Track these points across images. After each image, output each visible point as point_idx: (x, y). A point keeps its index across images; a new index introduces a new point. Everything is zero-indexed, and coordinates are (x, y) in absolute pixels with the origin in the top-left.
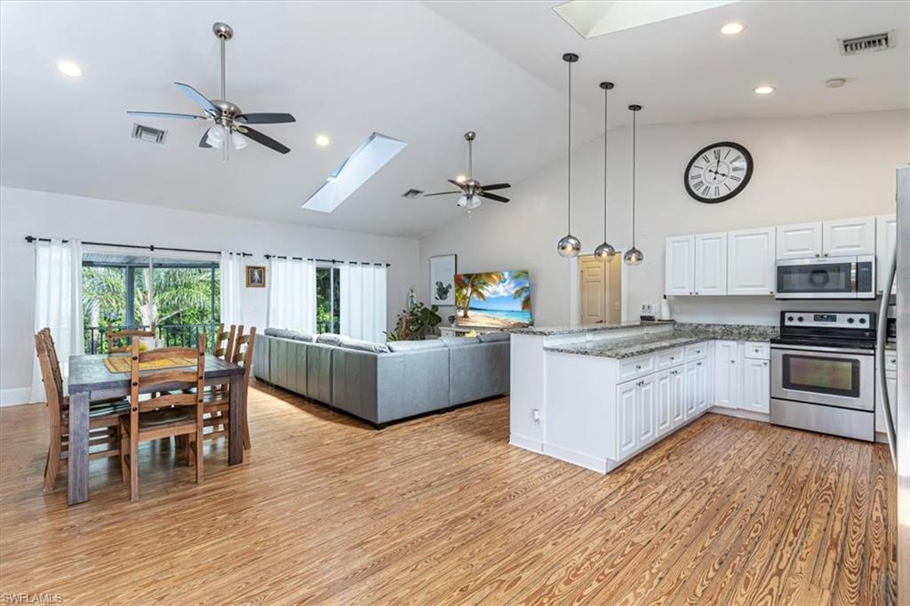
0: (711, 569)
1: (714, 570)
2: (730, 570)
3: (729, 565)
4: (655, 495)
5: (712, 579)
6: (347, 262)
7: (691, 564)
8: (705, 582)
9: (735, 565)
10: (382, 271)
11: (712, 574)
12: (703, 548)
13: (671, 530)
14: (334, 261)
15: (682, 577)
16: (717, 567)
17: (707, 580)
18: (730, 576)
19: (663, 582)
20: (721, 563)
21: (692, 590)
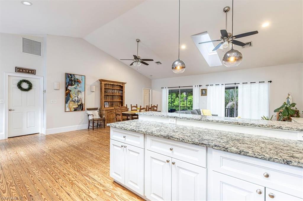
0: (31, 192)
1: (30, 193)
2: (26, 197)
3: (28, 198)
4: (88, 192)
5: (28, 191)
6: (249, 83)
7: (38, 188)
8: (28, 188)
9: (26, 199)
10: (265, 87)
11: (29, 191)
12: (41, 194)
13: (59, 189)
14: (235, 84)
15: (36, 185)
16: (31, 194)
17: (29, 189)
18: (24, 195)
19: (38, 181)
20: (31, 196)
21: (29, 185)
